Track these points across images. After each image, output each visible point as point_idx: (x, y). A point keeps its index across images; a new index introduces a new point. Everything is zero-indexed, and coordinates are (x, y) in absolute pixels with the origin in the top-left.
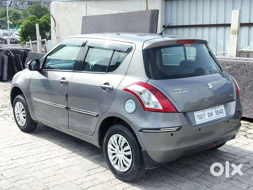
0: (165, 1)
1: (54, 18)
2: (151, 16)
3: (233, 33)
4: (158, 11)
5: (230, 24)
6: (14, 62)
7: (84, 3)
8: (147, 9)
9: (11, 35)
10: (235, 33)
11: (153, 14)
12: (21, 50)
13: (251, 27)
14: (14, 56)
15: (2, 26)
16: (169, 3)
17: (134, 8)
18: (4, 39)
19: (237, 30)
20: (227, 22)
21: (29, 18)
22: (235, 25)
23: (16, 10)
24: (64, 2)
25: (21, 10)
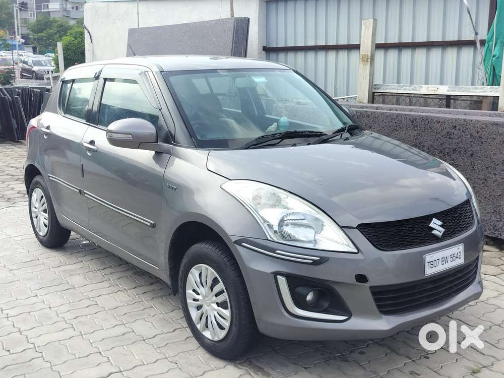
0: (267, 2)
1: (89, 33)
2: (234, 28)
3: (363, 61)
4: (248, 20)
5: (359, 45)
6: (10, 111)
7: (135, 4)
8: (232, 15)
9: (48, 65)
10: (367, 61)
11: (237, 26)
12: (35, 90)
13: (401, 50)
14: (10, 98)
15: (38, 49)
16: (273, 6)
17: (216, 14)
18: (34, 71)
19: (369, 55)
20: (354, 42)
21: (71, 34)
22: (367, 47)
23: (66, 19)
24: (106, 3)
25: (74, 19)
